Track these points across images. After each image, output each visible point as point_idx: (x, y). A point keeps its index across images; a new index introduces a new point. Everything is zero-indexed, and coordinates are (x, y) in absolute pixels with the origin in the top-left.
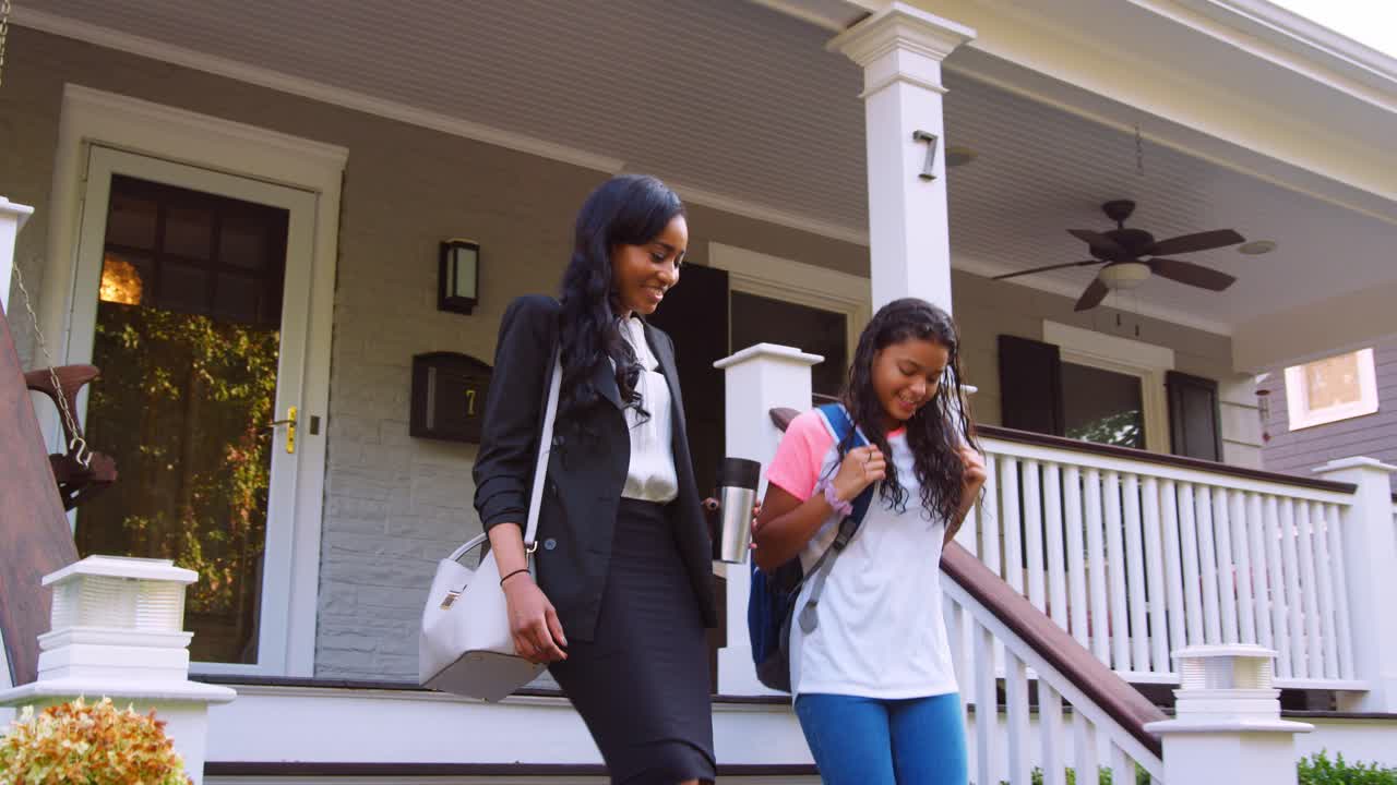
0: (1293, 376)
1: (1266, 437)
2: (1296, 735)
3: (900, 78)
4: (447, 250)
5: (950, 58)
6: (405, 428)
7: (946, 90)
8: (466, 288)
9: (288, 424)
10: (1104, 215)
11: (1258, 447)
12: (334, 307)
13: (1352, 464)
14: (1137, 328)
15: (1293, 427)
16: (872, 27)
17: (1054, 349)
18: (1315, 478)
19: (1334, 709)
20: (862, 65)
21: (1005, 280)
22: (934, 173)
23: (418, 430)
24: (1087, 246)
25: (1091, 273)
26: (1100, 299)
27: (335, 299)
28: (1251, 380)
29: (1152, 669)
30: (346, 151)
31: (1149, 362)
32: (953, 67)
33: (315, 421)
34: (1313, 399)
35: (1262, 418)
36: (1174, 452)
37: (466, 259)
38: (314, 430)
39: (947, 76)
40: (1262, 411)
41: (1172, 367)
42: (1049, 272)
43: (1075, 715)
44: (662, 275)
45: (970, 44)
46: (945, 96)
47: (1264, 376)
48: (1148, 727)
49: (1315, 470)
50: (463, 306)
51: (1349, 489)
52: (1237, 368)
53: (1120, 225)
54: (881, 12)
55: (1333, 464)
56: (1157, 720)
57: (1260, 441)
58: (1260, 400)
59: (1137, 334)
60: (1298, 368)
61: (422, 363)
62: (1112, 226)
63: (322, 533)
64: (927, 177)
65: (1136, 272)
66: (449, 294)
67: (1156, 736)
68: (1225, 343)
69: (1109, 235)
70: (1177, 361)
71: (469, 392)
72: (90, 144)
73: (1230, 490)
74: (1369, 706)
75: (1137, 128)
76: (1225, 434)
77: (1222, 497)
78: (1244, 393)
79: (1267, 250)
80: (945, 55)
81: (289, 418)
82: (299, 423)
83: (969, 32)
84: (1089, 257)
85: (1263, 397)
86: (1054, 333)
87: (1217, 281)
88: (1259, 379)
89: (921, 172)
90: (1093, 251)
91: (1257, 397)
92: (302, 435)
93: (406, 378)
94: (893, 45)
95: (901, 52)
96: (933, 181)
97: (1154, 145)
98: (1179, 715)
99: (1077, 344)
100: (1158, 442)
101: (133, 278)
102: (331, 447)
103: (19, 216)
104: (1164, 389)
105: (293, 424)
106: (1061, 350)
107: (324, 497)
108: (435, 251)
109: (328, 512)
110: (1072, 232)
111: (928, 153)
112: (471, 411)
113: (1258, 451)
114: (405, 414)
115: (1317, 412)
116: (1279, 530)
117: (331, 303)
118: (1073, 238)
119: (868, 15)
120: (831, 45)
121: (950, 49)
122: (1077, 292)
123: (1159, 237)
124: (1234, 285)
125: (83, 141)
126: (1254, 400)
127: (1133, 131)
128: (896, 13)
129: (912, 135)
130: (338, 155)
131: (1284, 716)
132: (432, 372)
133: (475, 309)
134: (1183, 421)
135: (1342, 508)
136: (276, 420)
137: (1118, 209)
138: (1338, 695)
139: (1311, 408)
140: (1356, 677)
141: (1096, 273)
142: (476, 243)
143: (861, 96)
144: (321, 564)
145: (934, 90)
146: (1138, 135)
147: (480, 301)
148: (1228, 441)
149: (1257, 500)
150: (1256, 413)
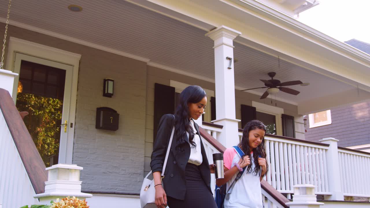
0: (311, 116)
1: (306, 131)
2: (320, 206)
3: (223, 44)
4: (105, 81)
5: (236, 39)
6: (94, 127)
7: (234, 47)
8: (110, 91)
9: (65, 125)
10: (268, 76)
11: (304, 133)
12: (77, 95)
13: (328, 139)
14: (276, 104)
15: (310, 127)
16: (216, 31)
17: (255, 108)
18: (320, 143)
19: (323, 199)
20: (214, 40)
21: (244, 91)
22: (231, 67)
23: (98, 127)
24: (264, 84)
25: (265, 90)
26: (267, 96)
27: (77, 93)
28: (302, 117)
29: (281, 189)
30: (81, 55)
31: (278, 112)
32: (236, 41)
33: (72, 124)
34: (315, 120)
35: (305, 126)
36: (283, 136)
37: (111, 84)
38: (71, 127)
39: (234, 43)
40: (305, 124)
41: (283, 113)
42: (255, 89)
43: (268, 201)
44: (200, 111)
45: (240, 36)
46: (234, 49)
47: (305, 116)
48: (286, 204)
49: (320, 140)
50: (109, 96)
51: (328, 145)
52: (299, 113)
53: (272, 78)
54: (219, 27)
55: (324, 139)
56: (288, 202)
57: (304, 132)
58: (305, 122)
59: (276, 105)
60: (312, 114)
61: (99, 110)
62: (270, 78)
63: (73, 153)
64: (229, 68)
65: (276, 90)
66: (106, 92)
67: (288, 206)
68: (296, 107)
69: (269, 81)
70: (284, 112)
71: (111, 117)
72: (16, 52)
73: (300, 146)
74: (332, 199)
75: (278, 56)
76: (296, 130)
77: (298, 147)
78: (300, 120)
79: (307, 85)
80: (234, 38)
81: (65, 123)
82: (68, 125)
83: (240, 33)
84: (265, 86)
85: (305, 121)
86: (255, 104)
87: (296, 93)
88: (304, 116)
89: (228, 67)
90: (266, 85)
91: (304, 121)
92: (68, 128)
93: (95, 114)
94: (222, 36)
95: (224, 38)
96: (231, 69)
97: (282, 60)
98: (293, 201)
99: (260, 107)
100: (280, 133)
101: (21, 85)
102: (75, 131)
103: (15, 76)
104: (281, 118)
105: (66, 125)
106: (256, 108)
107: (74, 144)
108: (102, 81)
109: (75, 148)
110: (261, 80)
111: (230, 62)
112: (112, 122)
113: (304, 135)
114: (94, 123)
115: (316, 124)
116: (307, 153)
117: (76, 94)
118: (261, 81)
119: (216, 28)
120: (206, 35)
121: (235, 37)
122: (261, 94)
123: (282, 82)
124: (300, 93)
125: (14, 52)
126: (303, 122)
127: (277, 57)
128: (223, 28)
129: (226, 58)
130: (78, 56)
131: (317, 201)
132: (102, 112)
133: (112, 97)
134: (286, 128)
135: (326, 150)
136: (62, 124)
137: (272, 74)
138: (324, 196)
139: (315, 123)
140: (329, 191)
141: (266, 90)
142: (113, 79)
143: (213, 48)
144: (73, 161)
145: (232, 47)
146: (279, 58)
147: (114, 94)
148: (296, 132)
149: (302, 147)
150: (303, 125)
